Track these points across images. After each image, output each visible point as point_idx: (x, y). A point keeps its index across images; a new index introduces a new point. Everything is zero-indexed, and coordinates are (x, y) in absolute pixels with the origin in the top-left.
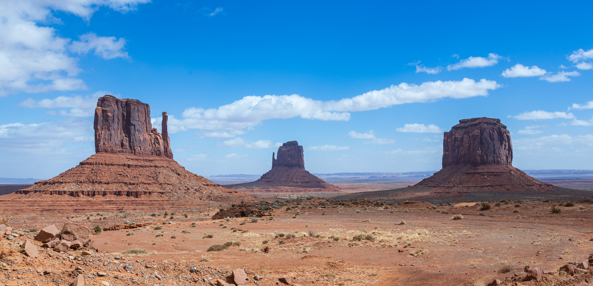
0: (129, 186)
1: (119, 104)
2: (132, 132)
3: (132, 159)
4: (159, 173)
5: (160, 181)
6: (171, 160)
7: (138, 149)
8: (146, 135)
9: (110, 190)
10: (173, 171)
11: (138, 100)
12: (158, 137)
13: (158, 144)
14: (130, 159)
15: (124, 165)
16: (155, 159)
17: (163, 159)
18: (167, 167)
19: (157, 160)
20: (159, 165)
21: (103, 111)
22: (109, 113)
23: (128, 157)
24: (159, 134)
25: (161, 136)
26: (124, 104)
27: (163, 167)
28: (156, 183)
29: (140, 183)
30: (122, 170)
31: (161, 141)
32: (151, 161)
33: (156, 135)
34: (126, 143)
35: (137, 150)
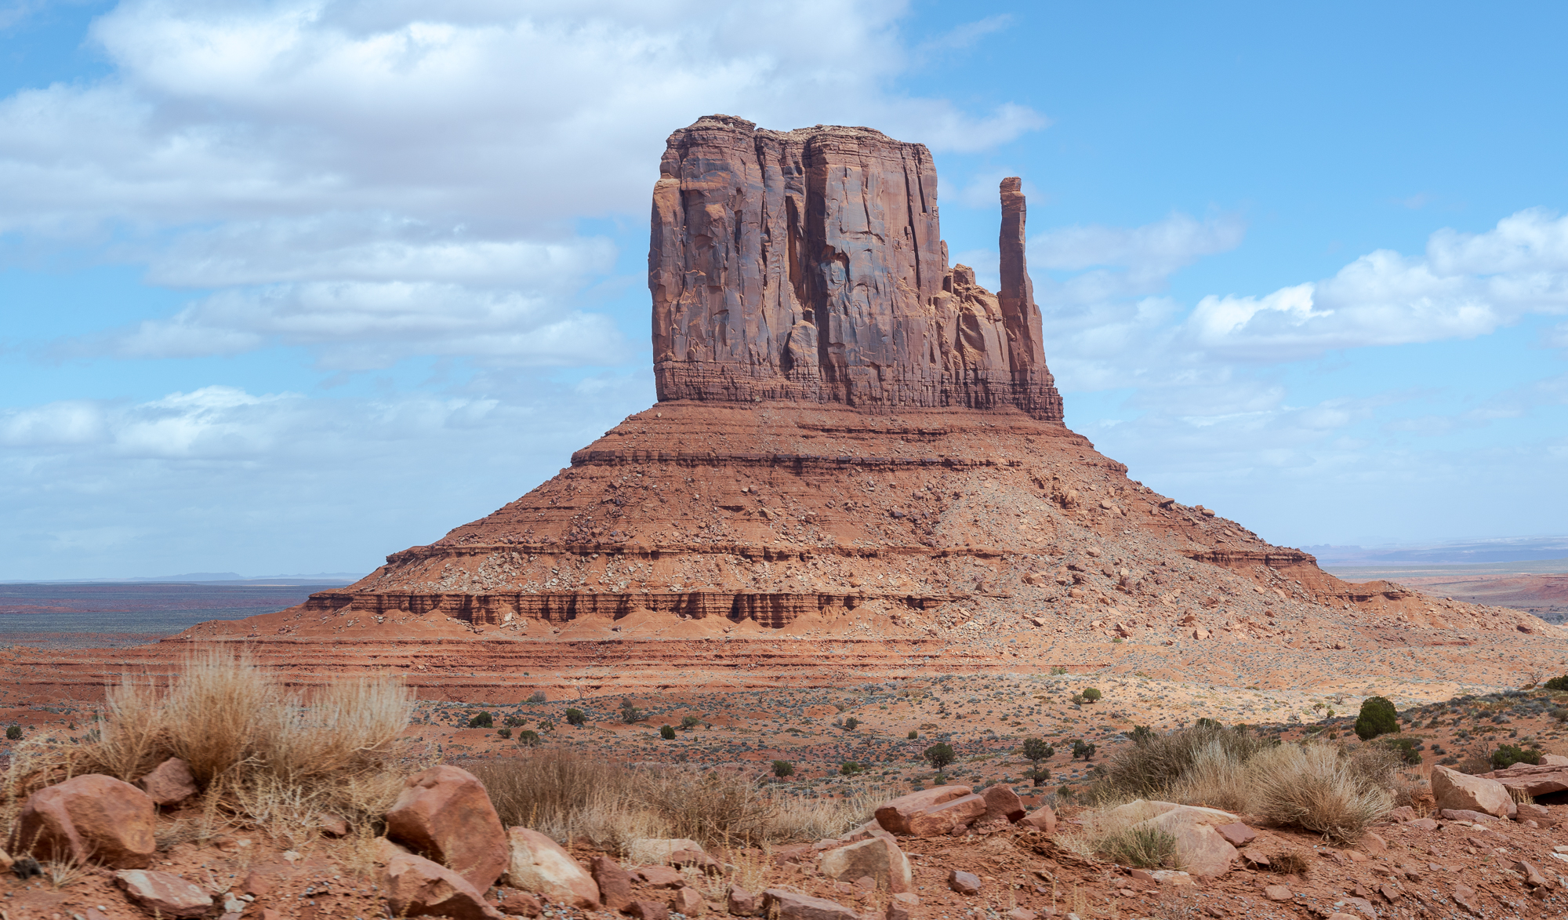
0: (758, 567)
1: (772, 156)
2: (835, 291)
3: (828, 431)
4: (957, 496)
5: (942, 541)
6: (1049, 426)
7: (864, 379)
8: (907, 305)
9: (655, 587)
10: (1042, 487)
11: (866, 130)
12: (977, 310)
13: (975, 347)
14: (814, 428)
15: (775, 461)
16: (952, 426)
17: (999, 422)
18: (1012, 464)
19: (963, 430)
20: (968, 456)
21: (687, 197)
22: (715, 202)
23: (811, 418)
24: (981, 297)
25: (994, 304)
26: (793, 155)
27: (988, 464)
28: (917, 551)
29: (819, 551)
30: (754, 487)
31: (993, 332)
32: (933, 434)
33: (968, 298)
34: (807, 352)
35: (861, 385)
